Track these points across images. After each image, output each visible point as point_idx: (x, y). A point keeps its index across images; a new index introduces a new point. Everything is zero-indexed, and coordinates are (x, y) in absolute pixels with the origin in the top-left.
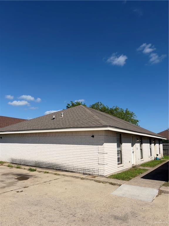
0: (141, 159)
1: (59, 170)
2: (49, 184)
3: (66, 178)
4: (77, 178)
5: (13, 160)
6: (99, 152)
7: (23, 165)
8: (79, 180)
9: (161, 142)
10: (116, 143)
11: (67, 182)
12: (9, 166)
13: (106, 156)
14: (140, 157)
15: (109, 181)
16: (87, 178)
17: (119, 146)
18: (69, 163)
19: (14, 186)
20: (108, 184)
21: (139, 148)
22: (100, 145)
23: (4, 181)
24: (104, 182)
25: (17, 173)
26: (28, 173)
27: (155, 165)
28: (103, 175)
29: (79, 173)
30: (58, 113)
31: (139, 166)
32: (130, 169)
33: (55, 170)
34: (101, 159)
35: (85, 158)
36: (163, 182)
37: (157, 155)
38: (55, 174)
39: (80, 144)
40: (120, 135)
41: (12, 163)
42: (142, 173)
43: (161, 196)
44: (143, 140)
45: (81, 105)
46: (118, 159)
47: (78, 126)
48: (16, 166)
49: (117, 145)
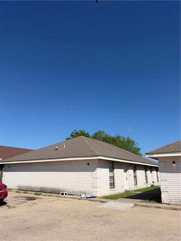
2: (52, 202)
3: (66, 199)
4: (75, 198)
5: (20, 187)
6: (93, 177)
7: (29, 191)
8: (77, 200)
12: (17, 192)
13: (99, 181)
14: (134, 184)
15: (100, 200)
16: (83, 199)
19: (25, 203)
20: (98, 202)
21: (132, 175)
22: (94, 171)
23: (17, 201)
24: (96, 200)
25: (25, 196)
26: (34, 196)
28: (96, 196)
30: (61, 144)
31: (132, 191)
32: (123, 193)
34: (94, 183)
37: (153, 182)
38: (57, 197)
39: (78, 171)
40: (113, 163)
41: (19, 190)
47: (77, 156)
48: (23, 191)
49: (109, 171)
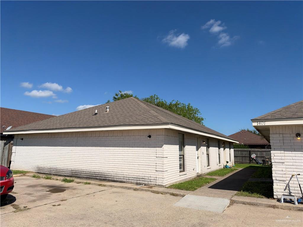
0: (207, 166)
1: (104, 180)
2: (93, 197)
3: (115, 190)
4: (129, 188)
6: (157, 156)
7: (54, 175)
8: (132, 191)
9: (231, 146)
10: (178, 146)
11: (116, 194)
12: (34, 177)
13: (166, 161)
14: (206, 164)
15: (170, 191)
16: (142, 189)
17: (181, 149)
18: (118, 171)
19: (47, 200)
20: (168, 195)
21: (205, 152)
22: (159, 147)
23: (33, 194)
24: (164, 192)
25: (48, 185)
26: (62, 185)
27: (225, 174)
28: (162, 184)
29: (131, 183)
30: (101, 107)
31: (206, 175)
32: (195, 178)
33: (98, 181)
34: (159, 165)
35: (139, 164)
36: (236, 192)
37: (227, 162)
38: (100, 185)
39: (132, 147)
40: (183, 135)
41: (38, 173)
42: (209, 183)
43: (233, 206)
44: (210, 143)
45: (132, 97)
46: (180, 165)
47: (131, 123)
48: (44, 176)
49: (178, 147)
